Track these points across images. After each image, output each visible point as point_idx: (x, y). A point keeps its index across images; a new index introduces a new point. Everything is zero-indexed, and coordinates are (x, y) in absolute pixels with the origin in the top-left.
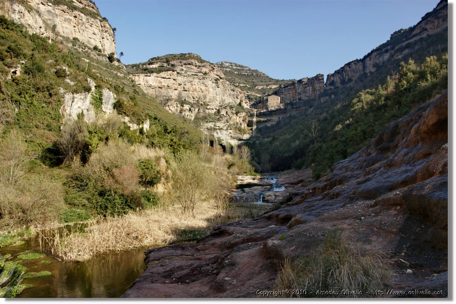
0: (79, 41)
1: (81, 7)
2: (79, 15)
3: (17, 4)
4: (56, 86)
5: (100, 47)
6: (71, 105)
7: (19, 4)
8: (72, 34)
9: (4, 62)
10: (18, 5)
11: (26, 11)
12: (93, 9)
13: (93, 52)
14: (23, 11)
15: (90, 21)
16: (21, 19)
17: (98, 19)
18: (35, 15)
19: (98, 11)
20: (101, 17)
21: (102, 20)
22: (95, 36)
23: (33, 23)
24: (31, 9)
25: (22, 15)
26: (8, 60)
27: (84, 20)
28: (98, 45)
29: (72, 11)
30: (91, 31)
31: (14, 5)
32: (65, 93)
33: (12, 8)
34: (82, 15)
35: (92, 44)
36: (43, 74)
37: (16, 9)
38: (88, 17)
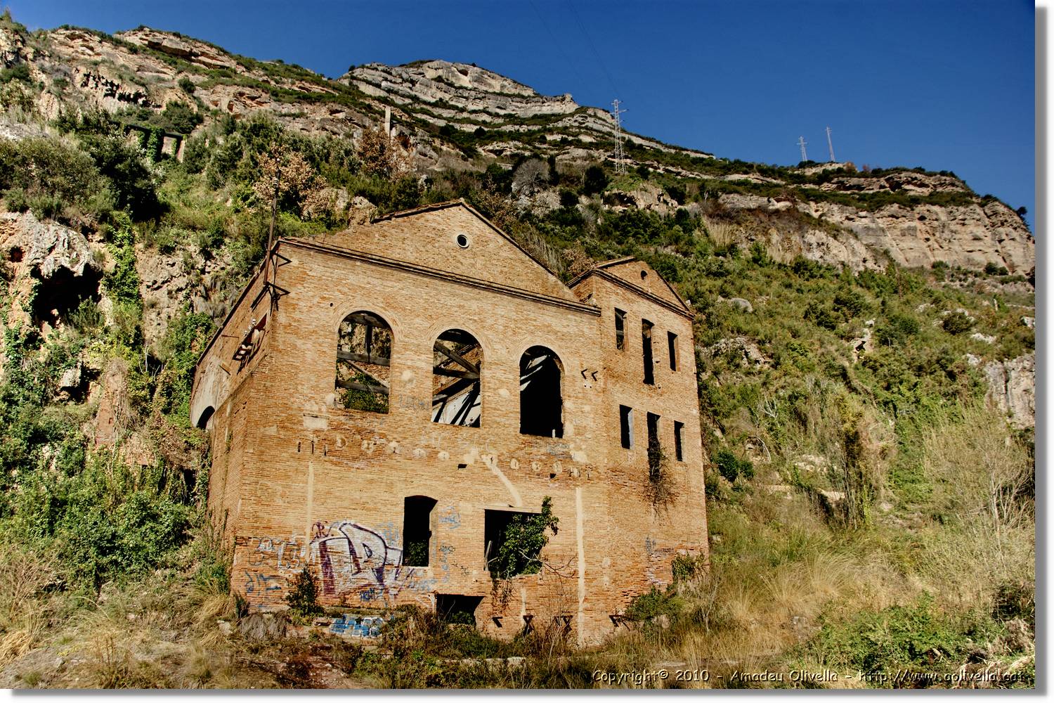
0: (947, 267)
1: (927, 194)
2: (928, 211)
3: (811, 231)
4: (957, 354)
5: (1001, 264)
6: (1006, 390)
7: (815, 229)
8: (928, 258)
9: (836, 330)
10: (813, 232)
11: (830, 238)
12: (954, 188)
13: (988, 280)
14: (825, 240)
15: (957, 214)
16: (826, 257)
17: (973, 203)
18: (847, 239)
19: (967, 187)
20: (978, 196)
21: (984, 202)
22: (982, 243)
23: (848, 256)
24: (838, 231)
25: (825, 247)
26: (843, 326)
27: (943, 218)
28: (993, 262)
29: (913, 210)
30: (967, 237)
31: (806, 235)
32: (983, 364)
33: (804, 242)
34: (936, 208)
35: (978, 264)
36: (920, 336)
37: (811, 242)
38: (950, 209)
